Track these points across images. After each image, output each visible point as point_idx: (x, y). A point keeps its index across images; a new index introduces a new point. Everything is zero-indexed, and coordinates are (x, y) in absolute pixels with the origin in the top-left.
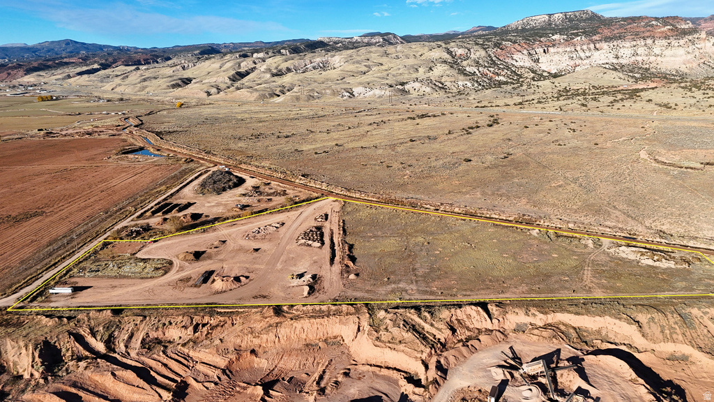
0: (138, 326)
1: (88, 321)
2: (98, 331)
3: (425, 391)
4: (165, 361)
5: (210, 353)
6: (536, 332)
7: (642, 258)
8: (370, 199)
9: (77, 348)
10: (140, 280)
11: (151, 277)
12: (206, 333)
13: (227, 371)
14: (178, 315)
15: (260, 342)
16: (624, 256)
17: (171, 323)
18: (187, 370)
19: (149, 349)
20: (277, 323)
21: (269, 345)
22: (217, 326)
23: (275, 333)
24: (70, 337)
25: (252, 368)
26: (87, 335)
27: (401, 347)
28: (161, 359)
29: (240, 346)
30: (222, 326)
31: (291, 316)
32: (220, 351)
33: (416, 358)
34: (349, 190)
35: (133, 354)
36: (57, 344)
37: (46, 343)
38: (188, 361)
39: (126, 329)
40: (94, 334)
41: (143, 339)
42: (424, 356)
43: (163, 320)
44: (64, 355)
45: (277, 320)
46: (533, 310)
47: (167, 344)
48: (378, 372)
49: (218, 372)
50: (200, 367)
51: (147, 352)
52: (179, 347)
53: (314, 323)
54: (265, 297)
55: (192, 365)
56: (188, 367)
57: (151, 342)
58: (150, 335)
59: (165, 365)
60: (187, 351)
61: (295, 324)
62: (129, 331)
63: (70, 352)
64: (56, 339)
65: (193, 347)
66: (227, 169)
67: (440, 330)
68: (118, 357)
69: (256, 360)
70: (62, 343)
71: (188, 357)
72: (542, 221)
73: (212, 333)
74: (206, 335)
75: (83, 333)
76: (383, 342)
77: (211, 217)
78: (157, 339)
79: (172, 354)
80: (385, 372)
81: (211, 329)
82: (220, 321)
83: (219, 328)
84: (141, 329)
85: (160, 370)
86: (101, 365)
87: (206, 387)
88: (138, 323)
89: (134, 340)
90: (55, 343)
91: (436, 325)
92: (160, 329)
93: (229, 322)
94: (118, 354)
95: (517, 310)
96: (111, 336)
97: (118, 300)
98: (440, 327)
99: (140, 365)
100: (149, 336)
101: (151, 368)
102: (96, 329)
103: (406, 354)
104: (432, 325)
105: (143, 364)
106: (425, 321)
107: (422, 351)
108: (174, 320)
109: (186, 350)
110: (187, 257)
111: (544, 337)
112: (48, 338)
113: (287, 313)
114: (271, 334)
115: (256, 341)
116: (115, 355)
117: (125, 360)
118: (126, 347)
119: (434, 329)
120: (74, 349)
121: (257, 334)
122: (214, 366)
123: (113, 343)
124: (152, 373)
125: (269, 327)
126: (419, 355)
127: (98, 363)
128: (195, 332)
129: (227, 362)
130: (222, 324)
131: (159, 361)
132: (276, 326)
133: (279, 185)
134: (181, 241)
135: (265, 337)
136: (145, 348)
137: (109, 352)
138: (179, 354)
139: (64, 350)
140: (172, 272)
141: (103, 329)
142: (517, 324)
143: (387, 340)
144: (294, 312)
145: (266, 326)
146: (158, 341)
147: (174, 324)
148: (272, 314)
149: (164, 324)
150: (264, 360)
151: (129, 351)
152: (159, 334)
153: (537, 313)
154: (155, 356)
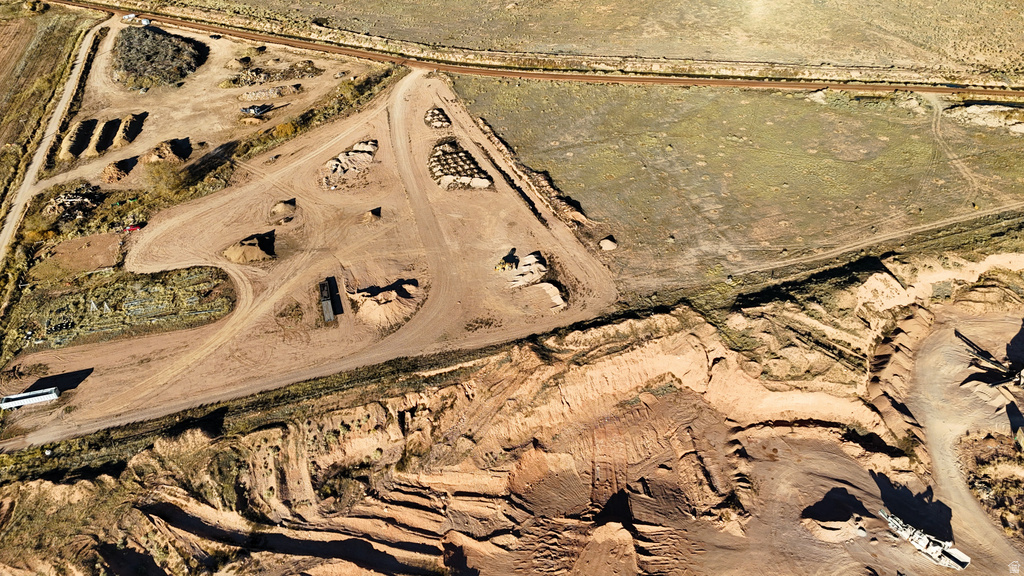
0: (282, 450)
1: (163, 466)
2: (202, 486)
3: (912, 461)
4: (387, 512)
5: (466, 471)
6: (974, 295)
7: (1009, 122)
8: (487, 62)
9: (185, 540)
10: (190, 332)
11: (209, 321)
12: (429, 429)
13: (513, 497)
14: (353, 405)
15: (538, 421)
16: (979, 122)
17: (348, 427)
18: (439, 518)
19: (335, 494)
20: (555, 378)
21: (556, 422)
22: (443, 409)
23: (558, 397)
24: (152, 520)
25: (550, 475)
26: (184, 503)
27: (817, 382)
28: (376, 510)
29: (509, 440)
30: (452, 406)
31: (569, 356)
32: (481, 460)
33: (848, 396)
34: (435, 48)
35: (311, 514)
36: (131, 545)
37: (106, 549)
38: (429, 498)
39: (260, 462)
40: (199, 496)
41: (313, 478)
42: (861, 390)
43: (329, 426)
44: (165, 564)
45: (552, 371)
46: (953, 257)
47: (364, 473)
48: (790, 436)
49: (501, 507)
50: (458, 504)
51: (335, 503)
52: (394, 473)
53: (620, 363)
54: (488, 324)
55: (441, 505)
56: (434, 510)
57: (328, 477)
58: (320, 463)
59: (391, 521)
60: (415, 477)
61: (589, 373)
62: (271, 466)
63: (173, 553)
64: (121, 534)
65: (421, 466)
66: (145, 22)
67: (853, 332)
68: (285, 532)
69: (549, 457)
70: (142, 540)
71: (421, 491)
72: (807, 73)
73: (439, 426)
74: (432, 434)
75: (170, 499)
76: (777, 379)
77: (213, 147)
78: (334, 466)
79: (390, 494)
80: (803, 433)
81: (435, 420)
82: (444, 398)
83: (448, 412)
84: (292, 455)
85: (388, 535)
86: (264, 564)
87: (503, 547)
88: (279, 443)
89: (291, 484)
90: (125, 543)
91: (844, 326)
92: (334, 446)
93: (461, 395)
94: (282, 526)
95: (928, 262)
96: (240, 490)
97: (185, 396)
98: (852, 326)
99: (344, 537)
100: (319, 467)
101: (367, 535)
102: (196, 483)
103: (829, 392)
104: (836, 326)
105: (346, 532)
106: (820, 319)
107: (854, 382)
108: (351, 417)
109: (410, 477)
110: (248, 254)
111: (992, 303)
112: (101, 535)
113: (559, 352)
114: (552, 401)
115: (532, 421)
116: (277, 530)
117: (303, 535)
118: (287, 503)
119: (844, 333)
120: (179, 544)
121: (529, 409)
122: (485, 495)
123: (252, 502)
124: (376, 546)
125: (543, 388)
126: (851, 391)
127: (257, 562)
128: (405, 431)
129: (505, 482)
130: (449, 401)
131: (375, 517)
132: (557, 384)
133: (286, 51)
134: (199, 216)
135: (543, 409)
136: (326, 496)
137: (258, 527)
138: (403, 488)
139: (155, 553)
140: (243, 296)
141: (213, 478)
142: (933, 285)
143: (784, 375)
144: (571, 347)
145: (539, 387)
146: (343, 472)
147: (354, 426)
148: (538, 362)
149: (336, 433)
150: (564, 456)
151: (298, 511)
152: (336, 456)
153: (962, 262)
154: (359, 507)
